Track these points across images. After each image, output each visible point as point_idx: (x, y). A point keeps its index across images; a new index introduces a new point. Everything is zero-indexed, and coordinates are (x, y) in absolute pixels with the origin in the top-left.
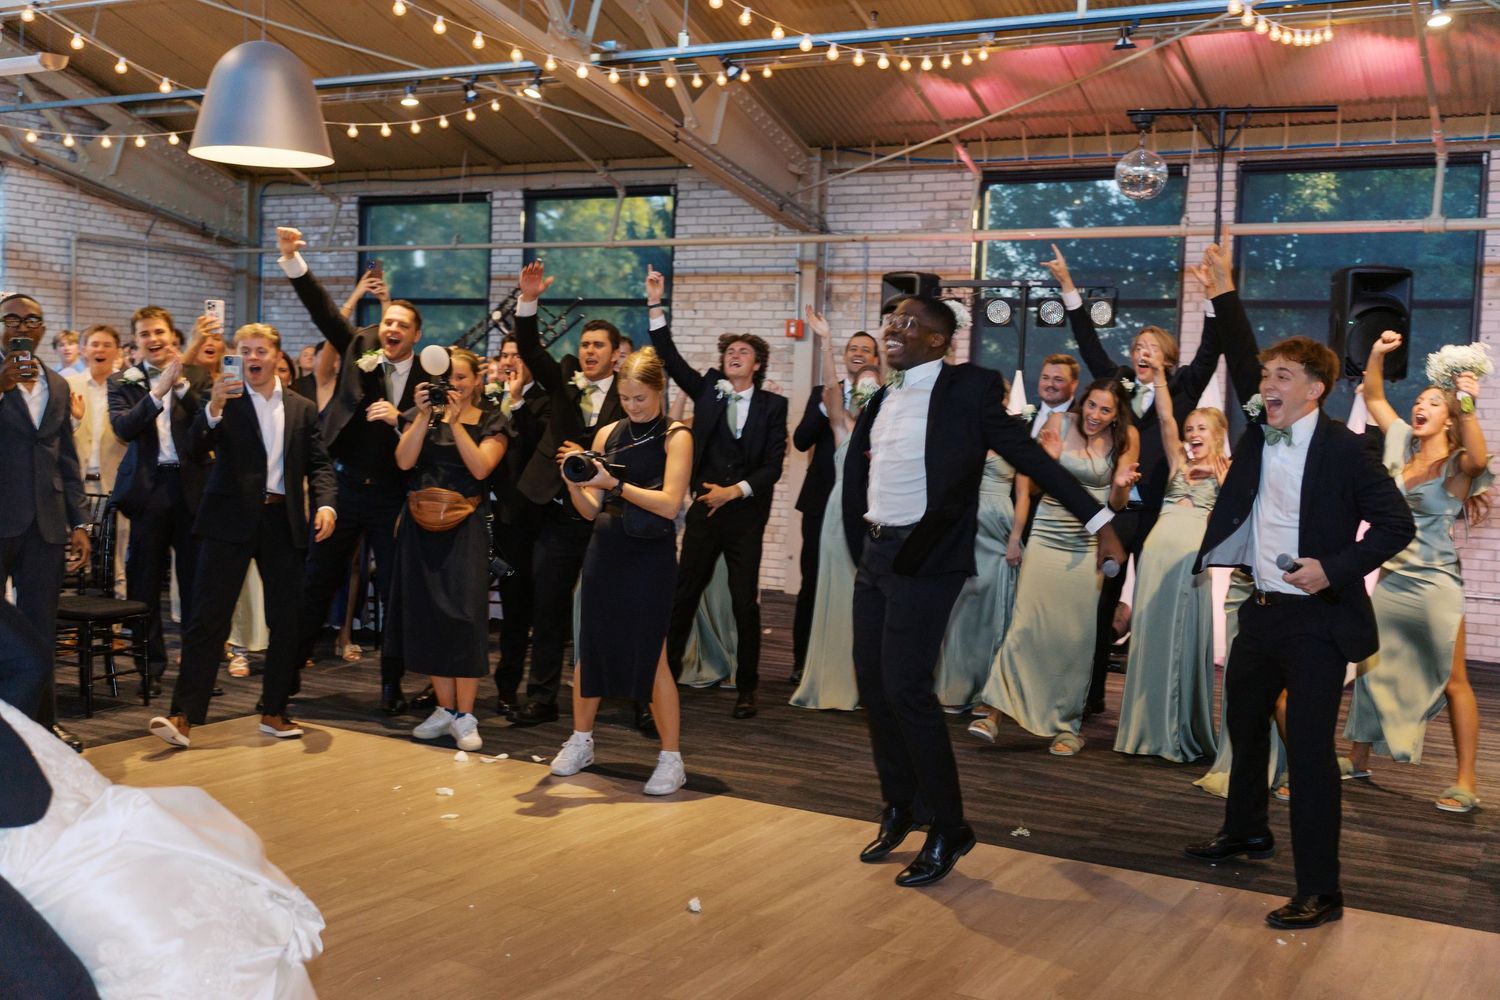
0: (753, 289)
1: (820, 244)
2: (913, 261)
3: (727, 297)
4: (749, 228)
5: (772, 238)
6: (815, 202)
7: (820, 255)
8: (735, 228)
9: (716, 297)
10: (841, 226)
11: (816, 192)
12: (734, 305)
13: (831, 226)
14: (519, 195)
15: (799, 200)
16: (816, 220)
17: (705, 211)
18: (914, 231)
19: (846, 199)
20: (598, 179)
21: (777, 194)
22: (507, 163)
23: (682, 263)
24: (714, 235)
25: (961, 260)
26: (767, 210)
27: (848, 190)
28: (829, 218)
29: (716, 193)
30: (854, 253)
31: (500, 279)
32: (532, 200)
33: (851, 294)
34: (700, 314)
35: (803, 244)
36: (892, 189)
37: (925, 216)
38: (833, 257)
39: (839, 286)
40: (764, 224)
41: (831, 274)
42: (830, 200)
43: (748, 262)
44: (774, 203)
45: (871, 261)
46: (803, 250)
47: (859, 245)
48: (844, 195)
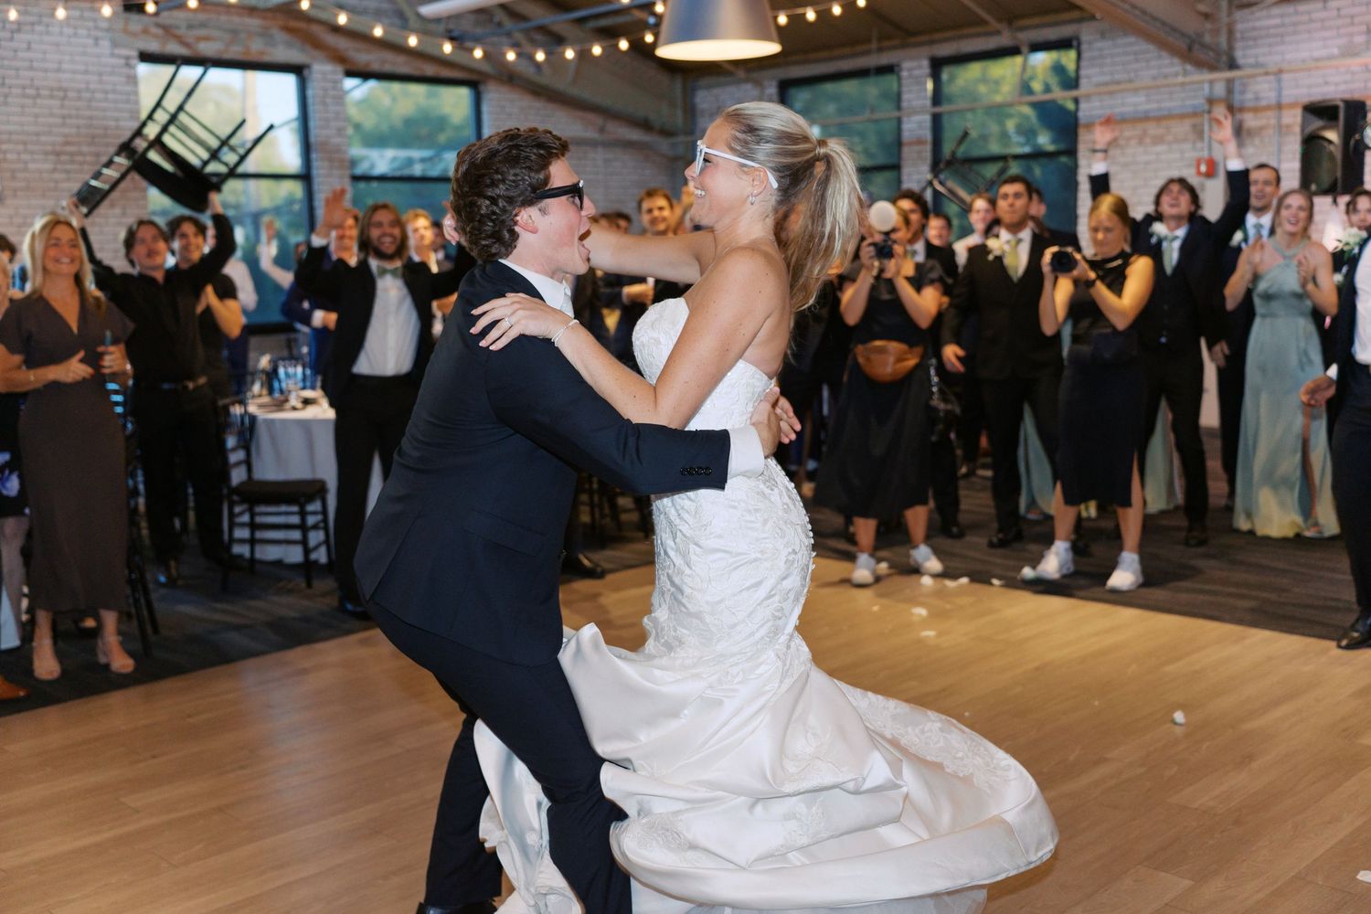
0: (1160, 131)
1: (1230, 82)
2: (1332, 89)
3: (1133, 142)
4: (1154, 72)
5: (1180, 79)
6: (1222, 39)
7: (1230, 91)
8: (1140, 73)
9: (1122, 142)
10: (1251, 61)
11: (1224, 31)
12: (1141, 149)
13: (1241, 61)
14: (925, 63)
15: (1207, 39)
16: (1224, 58)
17: (1108, 61)
18: (1329, 58)
19: (1255, 33)
20: (1004, 40)
21: (1183, 35)
22: (913, 34)
23: (1087, 113)
24: (1118, 83)
26: (1174, 51)
27: (1258, 24)
28: (1239, 53)
29: (1121, 41)
30: (1266, 86)
31: (910, 144)
32: (937, 65)
33: (1262, 128)
35: (1216, 82)
36: (1305, 18)
37: (1342, 41)
38: (1243, 92)
39: (1250, 121)
40: (1171, 67)
41: (1242, 110)
42: (1238, 35)
43: (1154, 106)
44: (1182, 45)
45: (1285, 93)
46: (1211, 89)
47: (1271, 78)
48: (1254, 29)
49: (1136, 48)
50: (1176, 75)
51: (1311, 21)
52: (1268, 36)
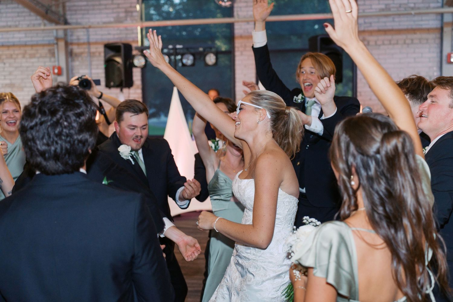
0: (33, 52)
1: (65, 30)
2: (111, 37)
3: (20, 56)
4: (28, 23)
5: (42, 27)
6: (61, 9)
7: (66, 35)
8: (21, 23)
9: (14, 56)
10: (74, 21)
11: (61, 5)
12: (24, 60)
13: (70, 21)
15: (54, 8)
16: (62, 19)
17: (4, 15)
18: (110, 23)
19: (75, 8)
21: (43, 6)
24: (10, 27)
25: (134, 36)
26: (38, 13)
27: (76, 4)
28: (68, 17)
29: (9, 6)
30: (82, 34)
33: (82, 53)
34: (7, 65)
35: (58, 30)
37: (115, 15)
38: (72, 35)
39: (76, 49)
40: (36, 21)
41: (72, 44)
42: (67, 8)
43: (29, 39)
44: (43, 11)
45: (91, 37)
46: (57, 33)
47: (84, 30)
48: (74, 6)
49: (17, 10)
50: (40, 25)
51: (100, 5)
52: (81, 10)
